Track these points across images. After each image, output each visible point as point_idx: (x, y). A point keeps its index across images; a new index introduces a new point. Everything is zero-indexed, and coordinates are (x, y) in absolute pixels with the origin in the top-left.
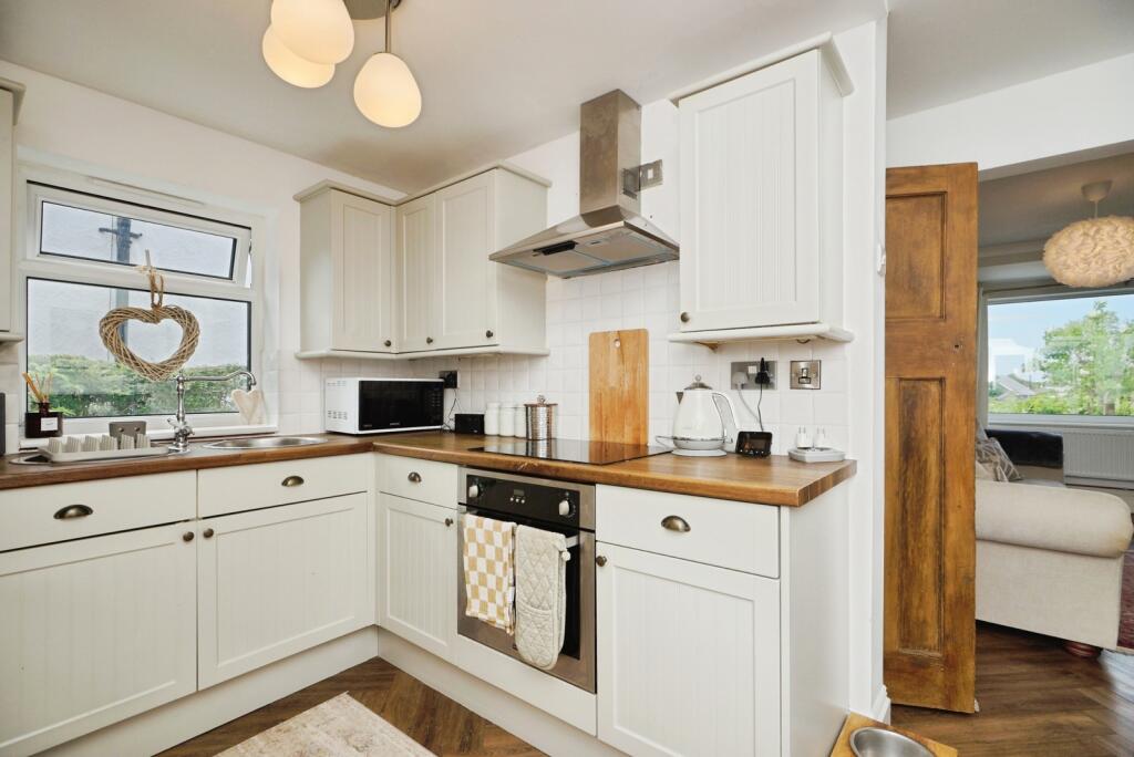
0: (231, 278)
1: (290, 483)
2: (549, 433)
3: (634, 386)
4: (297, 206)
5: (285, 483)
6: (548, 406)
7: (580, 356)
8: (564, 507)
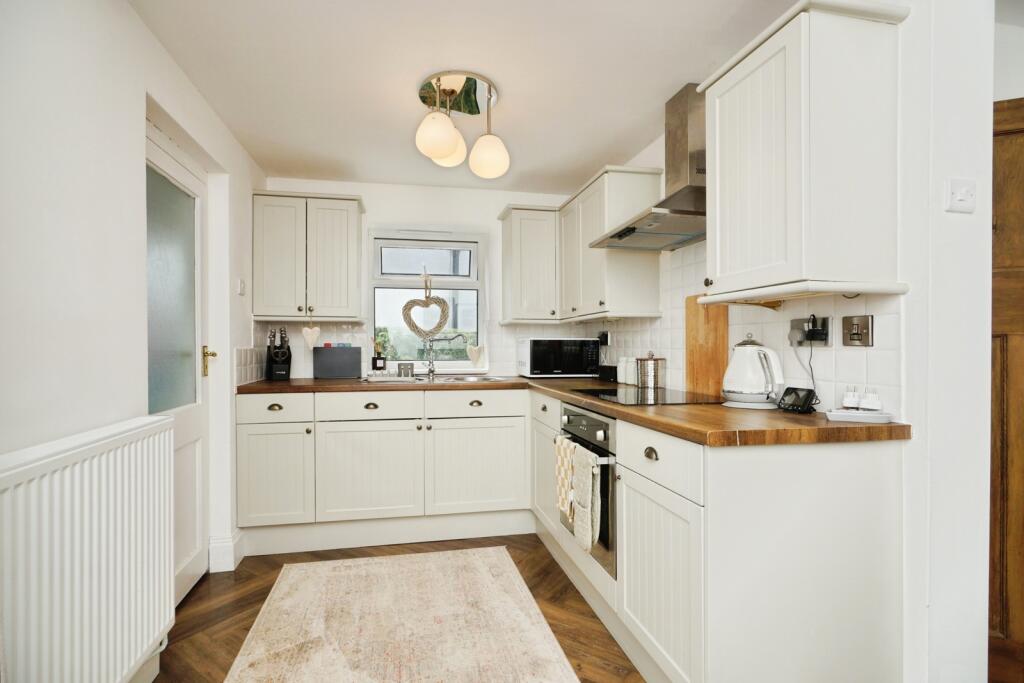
0: (469, 276)
1: (475, 404)
2: (656, 382)
3: (715, 344)
4: (500, 222)
5: (471, 404)
6: (655, 360)
7: (680, 314)
8: (600, 434)
